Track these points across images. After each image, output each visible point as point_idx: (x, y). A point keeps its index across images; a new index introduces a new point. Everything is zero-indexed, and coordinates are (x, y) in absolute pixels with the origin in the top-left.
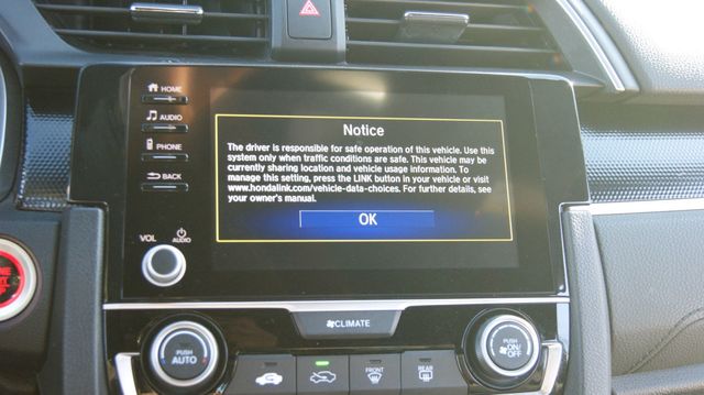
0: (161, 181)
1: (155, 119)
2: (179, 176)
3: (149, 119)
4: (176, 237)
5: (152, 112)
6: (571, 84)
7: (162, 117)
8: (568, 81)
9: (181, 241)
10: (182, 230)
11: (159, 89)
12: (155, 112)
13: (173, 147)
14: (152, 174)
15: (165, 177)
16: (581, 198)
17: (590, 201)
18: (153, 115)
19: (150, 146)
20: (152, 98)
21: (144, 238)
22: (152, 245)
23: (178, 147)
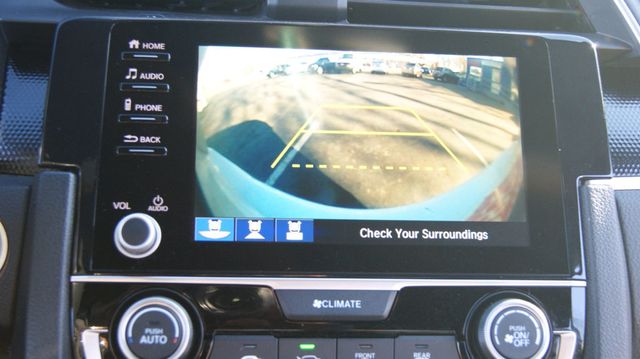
0: (139, 145)
1: (134, 77)
2: (158, 140)
3: (128, 77)
4: (153, 205)
5: (132, 70)
6: (594, 46)
7: (143, 76)
8: (590, 42)
9: (157, 209)
10: (158, 198)
11: (140, 46)
12: (135, 70)
13: (153, 108)
14: (129, 137)
15: (143, 140)
16: (602, 171)
17: (612, 175)
18: (133, 73)
19: (128, 107)
20: (132, 55)
21: (117, 206)
22: (126, 213)
23: (158, 108)
